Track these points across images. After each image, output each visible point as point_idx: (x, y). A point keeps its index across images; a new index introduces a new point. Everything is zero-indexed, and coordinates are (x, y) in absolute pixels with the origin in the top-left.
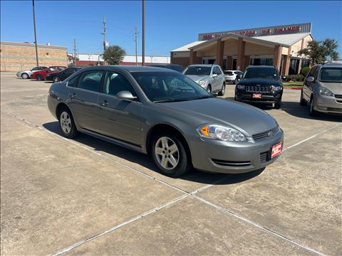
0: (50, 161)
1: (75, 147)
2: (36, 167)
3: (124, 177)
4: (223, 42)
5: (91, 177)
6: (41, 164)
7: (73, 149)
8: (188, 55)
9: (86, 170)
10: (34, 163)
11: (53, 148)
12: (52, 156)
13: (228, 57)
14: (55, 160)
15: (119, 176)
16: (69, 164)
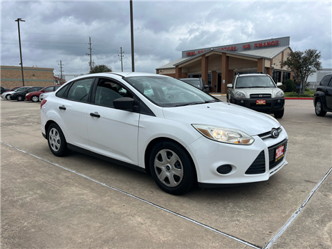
0: (35, 199)
1: (69, 175)
2: (15, 211)
3: (148, 222)
4: (208, 57)
5: (98, 225)
6: (22, 206)
7: (67, 177)
8: (174, 72)
9: (89, 211)
10: (13, 203)
11: (40, 179)
12: (38, 192)
13: (213, 72)
14: (42, 197)
15: (139, 219)
16: (63, 204)
